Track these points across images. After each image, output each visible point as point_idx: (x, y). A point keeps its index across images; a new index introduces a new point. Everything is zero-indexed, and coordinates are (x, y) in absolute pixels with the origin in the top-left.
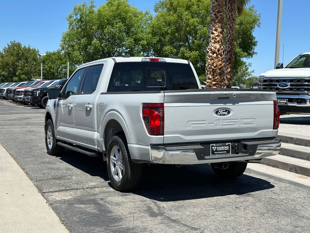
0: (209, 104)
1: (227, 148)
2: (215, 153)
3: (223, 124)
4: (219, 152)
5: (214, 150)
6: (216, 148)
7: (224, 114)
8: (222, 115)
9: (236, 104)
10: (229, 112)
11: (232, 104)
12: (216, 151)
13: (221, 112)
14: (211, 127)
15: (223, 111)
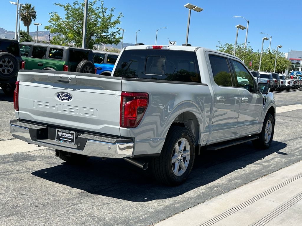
0: (52, 87)
1: (71, 136)
2: (61, 138)
3: (64, 109)
4: (64, 139)
5: (60, 136)
6: (61, 133)
7: (65, 100)
8: (63, 99)
9: (76, 90)
10: (69, 98)
11: (72, 89)
12: (61, 137)
13: (62, 96)
14: (53, 110)
15: (64, 96)
